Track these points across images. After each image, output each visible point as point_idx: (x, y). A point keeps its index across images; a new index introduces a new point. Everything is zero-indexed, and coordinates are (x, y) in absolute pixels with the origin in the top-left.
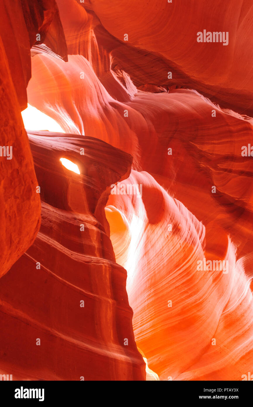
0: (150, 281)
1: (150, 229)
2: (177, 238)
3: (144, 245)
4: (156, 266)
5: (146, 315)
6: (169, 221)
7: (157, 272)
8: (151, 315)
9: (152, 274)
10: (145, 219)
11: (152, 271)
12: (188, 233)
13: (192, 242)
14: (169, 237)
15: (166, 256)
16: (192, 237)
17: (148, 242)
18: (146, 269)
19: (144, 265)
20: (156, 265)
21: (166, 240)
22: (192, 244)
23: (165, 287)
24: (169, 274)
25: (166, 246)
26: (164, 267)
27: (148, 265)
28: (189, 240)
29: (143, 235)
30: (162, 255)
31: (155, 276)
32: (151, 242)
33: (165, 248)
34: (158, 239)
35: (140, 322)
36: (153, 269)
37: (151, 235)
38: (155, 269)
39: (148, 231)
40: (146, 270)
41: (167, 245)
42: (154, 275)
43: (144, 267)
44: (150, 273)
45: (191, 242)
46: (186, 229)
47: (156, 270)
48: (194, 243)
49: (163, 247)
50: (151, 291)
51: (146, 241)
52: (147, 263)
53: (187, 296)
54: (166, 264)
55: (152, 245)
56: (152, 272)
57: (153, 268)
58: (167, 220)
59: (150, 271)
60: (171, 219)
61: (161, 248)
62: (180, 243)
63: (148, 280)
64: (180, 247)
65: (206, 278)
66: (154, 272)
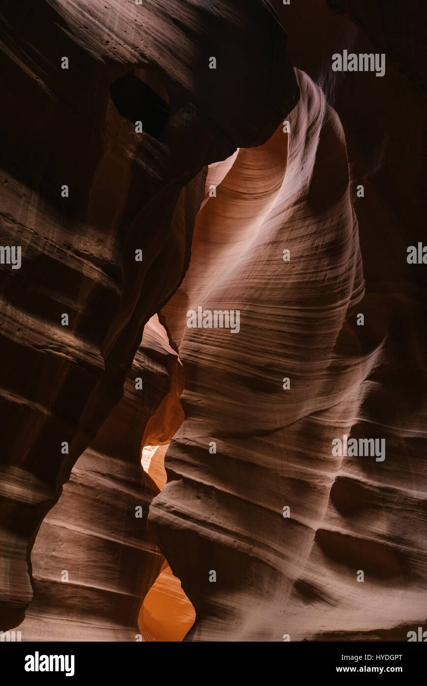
0: (252, 291)
1: (303, 209)
2: (326, 263)
3: (281, 227)
4: (274, 277)
5: (218, 335)
6: (334, 225)
7: (270, 286)
8: (223, 339)
9: (261, 283)
10: (306, 186)
11: (264, 279)
12: (345, 272)
13: (342, 291)
14: (319, 250)
15: (297, 274)
16: (346, 282)
17: (288, 227)
18: (260, 268)
19: (262, 259)
20: (276, 274)
21: (311, 249)
22: (340, 294)
23: (266, 318)
24: (284, 304)
25: (306, 259)
26: (284, 288)
27: (265, 264)
28: (339, 283)
29: (288, 208)
30: (293, 267)
31: (264, 289)
32: (292, 230)
33: (303, 262)
34: (304, 236)
35: (205, 338)
36: (267, 277)
37: (298, 219)
38: (270, 279)
39: (298, 210)
40: (258, 269)
41: (309, 259)
42: (264, 286)
43: (259, 261)
44: (261, 279)
45: (340, 289)
46: (346, 263)
47: (270, 281)
48: (343, 294)
49: (301, 257)
50: (244, 307)
51: (287, 223)
52: (267, 261)
53: (286, 354)
54: (288, 286)
55: (290, 238)
56: (264, 281)
57: (269, 276)
58: (332, 221)
59: (263, 275)
60: (339, 224)
61: (299, 255)
62: (326, 275)
63: (251, 288)
64: (324, 280)
65: (325, 355)
66: (266, 284)
